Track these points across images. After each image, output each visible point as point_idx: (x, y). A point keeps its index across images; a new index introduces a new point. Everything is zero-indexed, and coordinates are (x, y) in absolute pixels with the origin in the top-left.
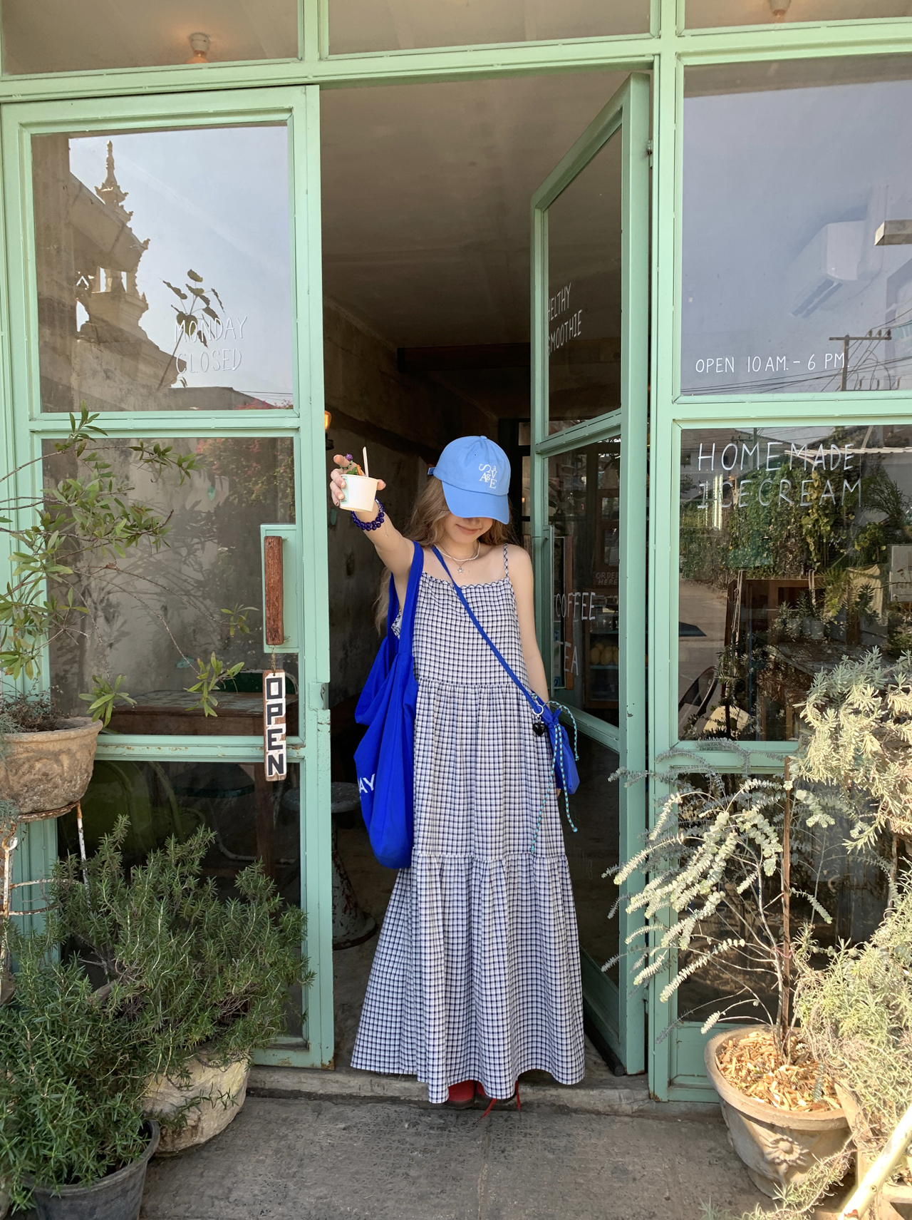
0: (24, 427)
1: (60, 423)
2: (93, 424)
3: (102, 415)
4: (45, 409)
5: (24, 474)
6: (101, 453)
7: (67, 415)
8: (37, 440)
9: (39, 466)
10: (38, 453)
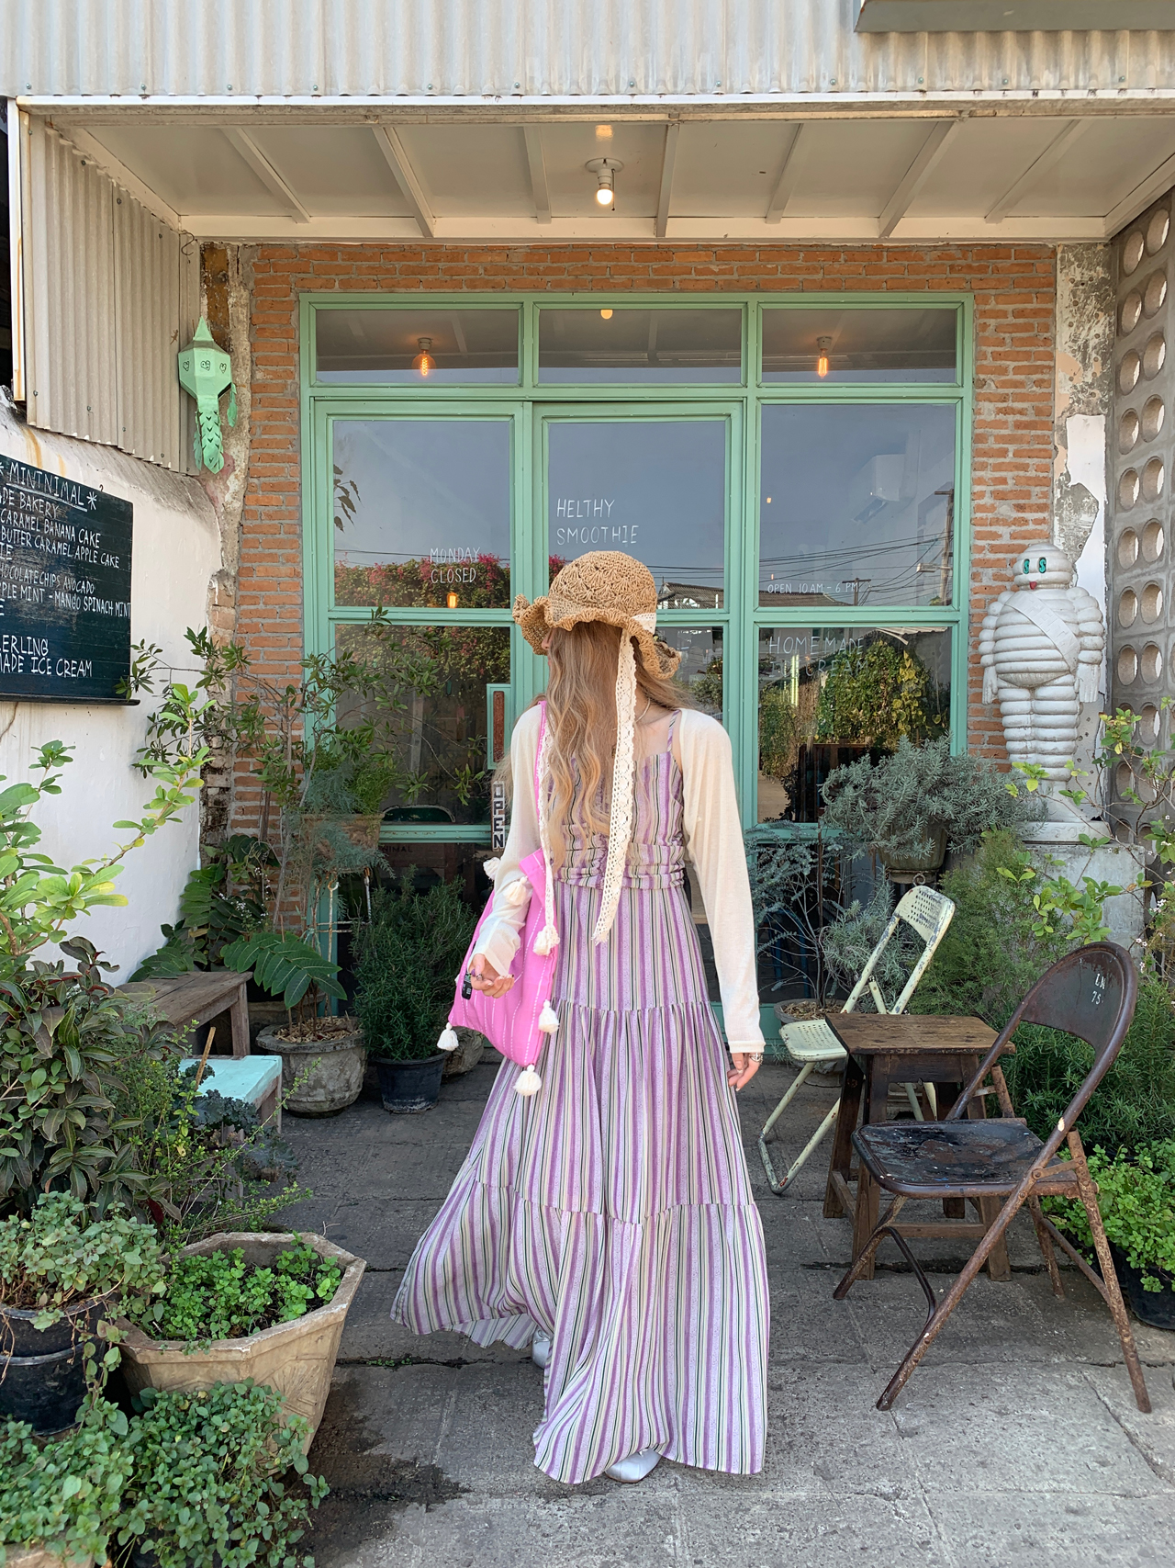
0: (325, 614)
1: (355, 614)
4: (340, 604)
7: (362, 609)
8: (333, 625)
9: (333, 639)
10: (333, 633)
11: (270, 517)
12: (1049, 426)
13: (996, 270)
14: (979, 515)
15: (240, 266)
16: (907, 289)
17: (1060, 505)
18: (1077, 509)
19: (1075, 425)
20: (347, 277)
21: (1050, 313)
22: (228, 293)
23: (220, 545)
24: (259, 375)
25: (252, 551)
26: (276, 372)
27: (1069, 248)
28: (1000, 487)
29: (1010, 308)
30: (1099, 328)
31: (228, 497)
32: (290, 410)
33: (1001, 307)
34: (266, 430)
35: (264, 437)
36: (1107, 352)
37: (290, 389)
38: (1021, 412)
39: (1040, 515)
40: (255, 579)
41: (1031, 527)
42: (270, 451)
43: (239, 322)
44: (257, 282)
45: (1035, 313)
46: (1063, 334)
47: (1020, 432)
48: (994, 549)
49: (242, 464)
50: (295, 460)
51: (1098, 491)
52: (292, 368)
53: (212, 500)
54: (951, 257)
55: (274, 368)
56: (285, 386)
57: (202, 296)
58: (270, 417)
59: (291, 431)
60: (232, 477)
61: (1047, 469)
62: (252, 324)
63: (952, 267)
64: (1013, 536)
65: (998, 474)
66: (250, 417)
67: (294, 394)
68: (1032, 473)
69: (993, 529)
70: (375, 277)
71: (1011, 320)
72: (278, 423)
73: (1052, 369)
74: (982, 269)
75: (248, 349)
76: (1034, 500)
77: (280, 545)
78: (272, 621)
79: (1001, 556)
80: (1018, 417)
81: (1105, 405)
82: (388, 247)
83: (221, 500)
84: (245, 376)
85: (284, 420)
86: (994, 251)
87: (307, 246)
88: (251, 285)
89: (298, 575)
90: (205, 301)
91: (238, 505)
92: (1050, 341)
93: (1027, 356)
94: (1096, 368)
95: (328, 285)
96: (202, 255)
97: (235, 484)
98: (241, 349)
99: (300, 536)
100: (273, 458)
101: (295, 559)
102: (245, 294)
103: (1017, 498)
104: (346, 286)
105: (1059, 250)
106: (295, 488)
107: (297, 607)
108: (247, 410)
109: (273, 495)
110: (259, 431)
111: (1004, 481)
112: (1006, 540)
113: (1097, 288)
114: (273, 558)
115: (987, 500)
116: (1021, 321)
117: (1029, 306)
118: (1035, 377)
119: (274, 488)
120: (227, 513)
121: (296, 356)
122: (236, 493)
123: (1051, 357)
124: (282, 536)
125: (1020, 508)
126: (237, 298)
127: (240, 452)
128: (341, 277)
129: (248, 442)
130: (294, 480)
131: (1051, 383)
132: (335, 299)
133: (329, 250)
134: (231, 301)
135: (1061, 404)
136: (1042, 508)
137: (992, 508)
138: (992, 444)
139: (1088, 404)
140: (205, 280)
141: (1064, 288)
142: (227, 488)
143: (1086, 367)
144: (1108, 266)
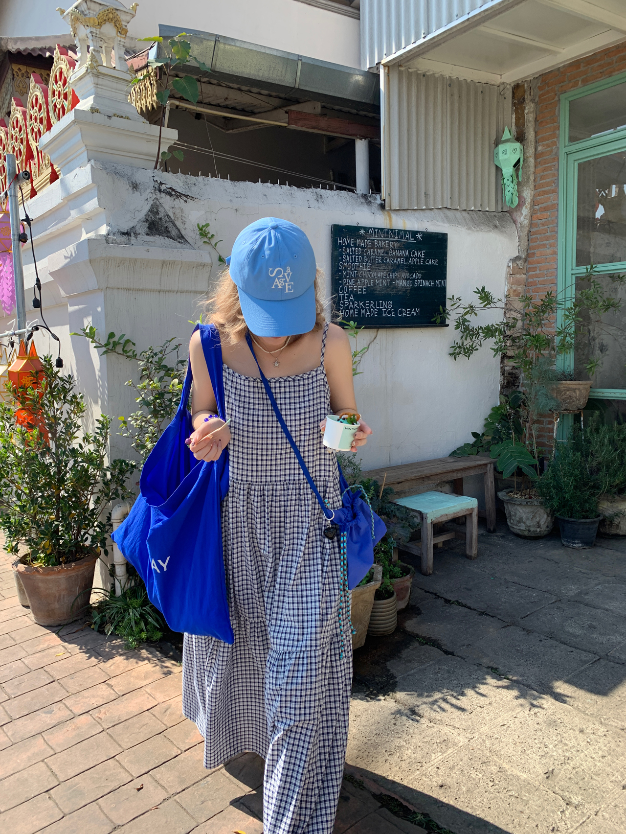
0: (569, 272)
1: (582, 270)
2: (595, 269)
3: (598, 265)
4: (577, 265)
5: (568, 290)
6: (596, 280)
7: (585, 267)
8: (574, 277)
9: (574, 286)
10: (574, 282)
11: (543, 225)
15: (532, 91)
20: (585, 76)
22: (525, 108)
23: (518, 244)
24: (540, 148)
25: (535, 244)
26: (547, 144)
31: (522, 219)
32: (554, 164)
34: (542, 178)
35: (542, 181)
37: (554, 152)
40: (535, 258)
42: (543, 189)
43: (529, 121)
44: (539, 97)
49: (528, 200)
50: (555, 191)
52: (555, 139)
53: (515, 222)
55: (547, 142)
56: (551, 151)
57: (512, 114)
58: (545, 170)
59: (554, 175)
60: (524, 208)
62: (536, 120)
66: (534, 173)
67: (556, 153)
70: (601, 71)
72: (547, 173)
75: (533, 136)
77: (547, 238)
78: (542, 279)
82: (608, 49)
83: (519, 221)
84: (531, 151)
85: (551, 170)
87: (564, 66)
88: (537, 99)
89: (555, 253)
90: (514, 116)
91: (526, 222)
95: (576, 85)
96: (513, 92)
97: (525, 211)
98: (530, 137)
99: (557, 232)
100: (545, 193)
101: (554, 245)
102: (532, 105)
104: (585, 82)
106: (555, 207)
107: (554, 270)
108: (532, 169)
109: (545, 213)
110: (538, 179)
114: (544, 246)
119: (545, 209)
120: (522, 227)
121: (557, 132)
122: (526, 216)
124: (548, 234)
126: (529, 109)
127: (528, 194)
128: (582, 77)
129: (532, 187)
130: (555, 202)
132: (579, 92)
133: (576, 64)
134: (526, 111)
140: (514, 104)
142: (522, 214)
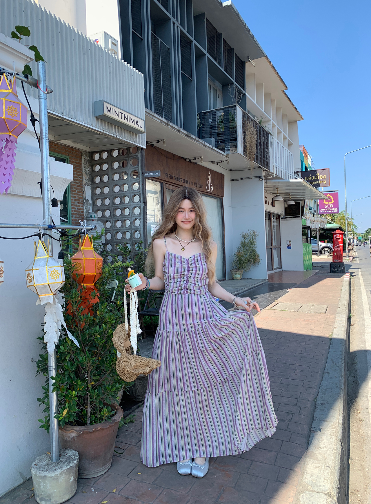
12: (82, 187)
13: (72, 153)
14: (72, 204)
16: (58, 153)
17: (85, 203)
18: (87, 204)
19: (86, 187)
21: (81, 164)
27: (84, 152)
28: (75, 198)
29: (75, 161)
30: (89, 169)
33: (74, 161)
36: (90, 174)
38: (78, 183)
39: (82, 205)
41: (81, 207)
45: (79, 163)
46: (84, 169)
47: (78, 187)
48: (75, 211)
51: (90, 201)
54: (65, 148)
61: (82, 195)
63: (65, 150)
64: (78, 209)
65: (75, 196)
68: (80, 196)
69: (75, 207)
71: (75, 164)
73: (82, 175)
74: (70, 152)
76: (81, 202)
79: (76, 213)
80: (77, 184)
81: (90, 184)
86: (72, 149)
92: (81, 170)
93: (78, 172)
94: (89, 177)
103: (78, 201)
105: (82, 152)
111: (75, 197)
112: (77, 210)
113: (88, 161)
115: (73, 201)
116: (77, 164)
117: (78, 162)
118: (80, 176)
123: (82, 173)
125: (79, 203)
131: (82, 178)
135: (84, 183)
136: (82, 204)
137: (74, 203)
138: (73, 189)
139: (88, 183)
141: (83, 160)
143: (87, 176)
144: (89, 157)
